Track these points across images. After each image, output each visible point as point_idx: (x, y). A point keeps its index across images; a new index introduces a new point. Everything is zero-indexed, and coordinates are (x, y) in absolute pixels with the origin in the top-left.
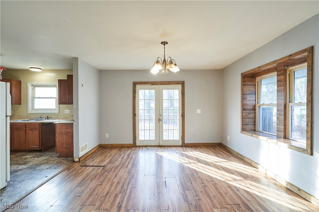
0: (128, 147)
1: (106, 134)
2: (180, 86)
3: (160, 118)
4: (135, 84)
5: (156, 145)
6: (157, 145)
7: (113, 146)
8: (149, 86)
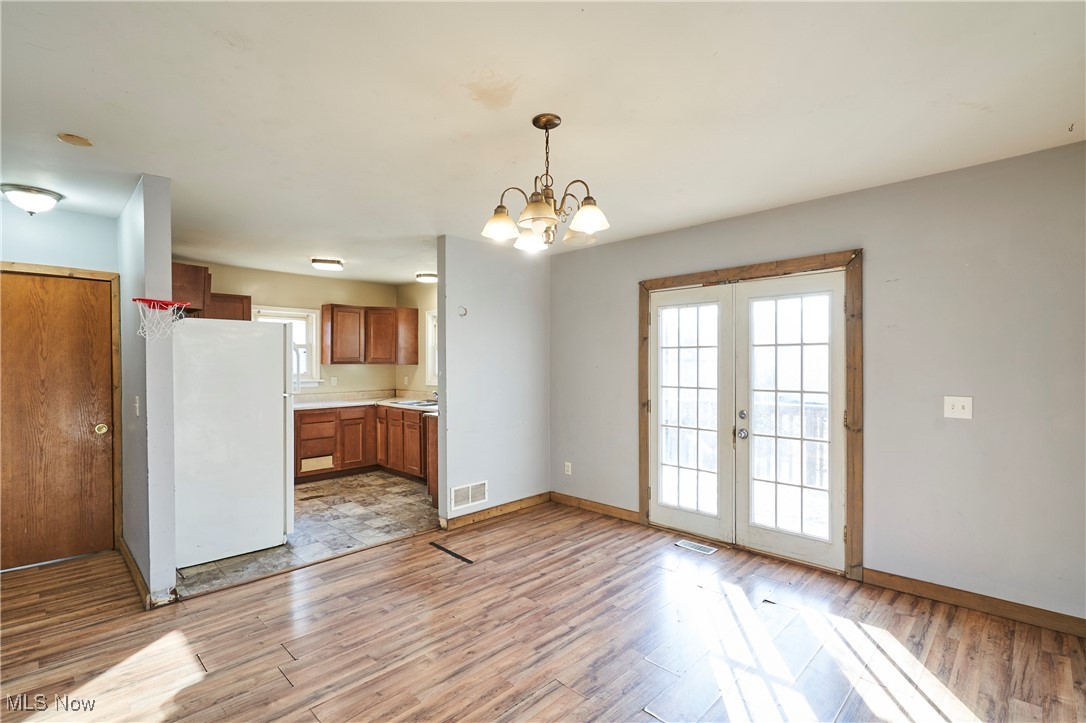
0: (621, 520)
1: (566, 463)
2: (837, 277)
3: (741, 424)
4: (646, 288)
5: (721, 539)
6: (725, 540)
7: (582, 506)
8: (699, 291)
